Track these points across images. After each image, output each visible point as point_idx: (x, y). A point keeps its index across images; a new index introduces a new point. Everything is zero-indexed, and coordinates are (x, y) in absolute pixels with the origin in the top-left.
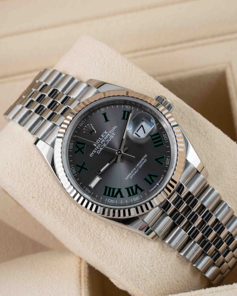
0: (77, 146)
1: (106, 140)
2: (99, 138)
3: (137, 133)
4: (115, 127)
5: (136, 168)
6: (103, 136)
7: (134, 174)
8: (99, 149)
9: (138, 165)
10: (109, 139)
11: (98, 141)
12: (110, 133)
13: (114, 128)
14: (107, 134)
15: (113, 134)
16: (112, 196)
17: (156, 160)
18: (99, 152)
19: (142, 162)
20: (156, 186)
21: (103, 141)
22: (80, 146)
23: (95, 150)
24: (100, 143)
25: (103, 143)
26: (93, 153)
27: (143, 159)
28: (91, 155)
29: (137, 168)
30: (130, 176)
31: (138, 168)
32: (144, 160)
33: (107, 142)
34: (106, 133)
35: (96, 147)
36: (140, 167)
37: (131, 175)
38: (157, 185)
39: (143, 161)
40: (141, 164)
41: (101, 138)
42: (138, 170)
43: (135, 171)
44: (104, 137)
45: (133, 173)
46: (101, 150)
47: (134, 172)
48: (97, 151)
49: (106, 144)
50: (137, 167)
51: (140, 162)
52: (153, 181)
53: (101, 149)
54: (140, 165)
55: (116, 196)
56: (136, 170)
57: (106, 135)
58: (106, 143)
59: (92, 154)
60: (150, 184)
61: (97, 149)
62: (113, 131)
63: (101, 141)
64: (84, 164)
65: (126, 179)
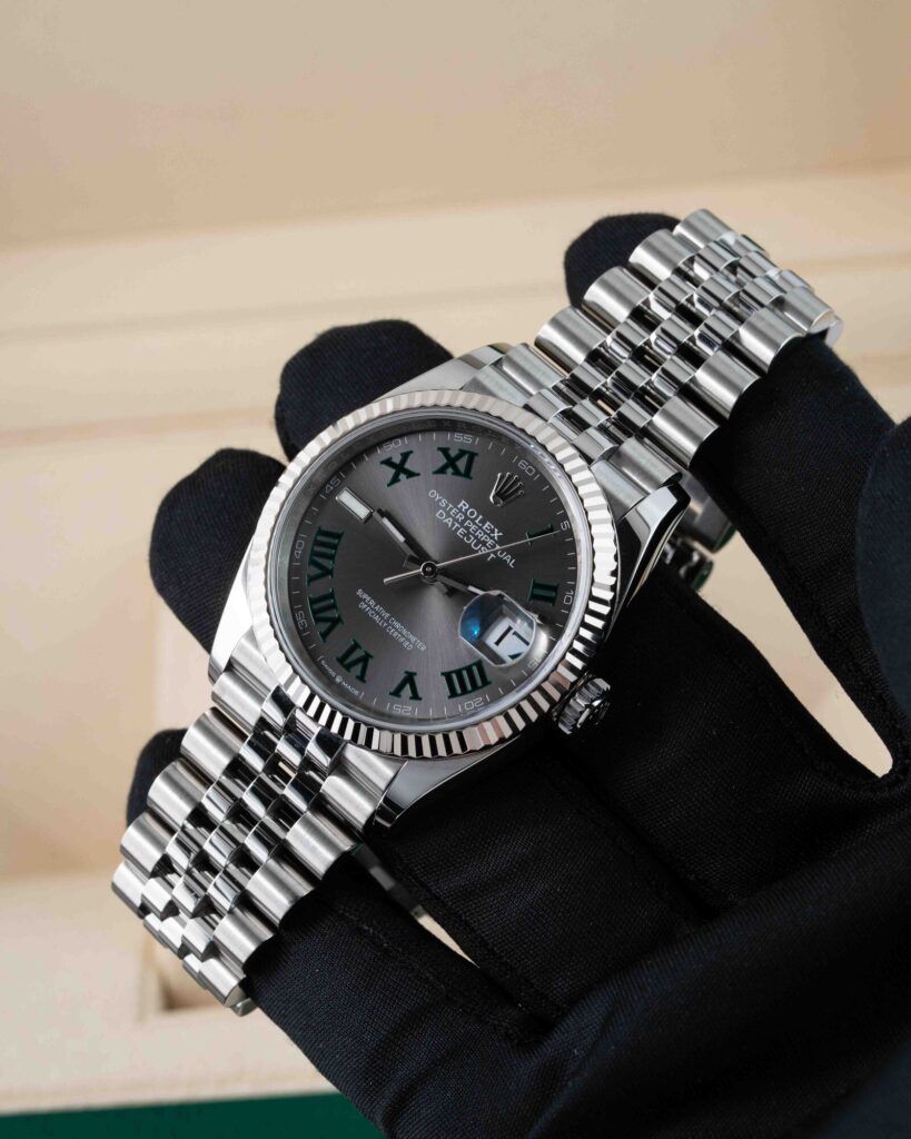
0: (462, 453)
1: (473, 535)
2: (481, 517)
4: (510, 562)
5: (390, 617)
6: (486, 526)
7: (372, 614)
8: (448, 516)
10: (476, 545)
11: (472, 513)
12: (494, 546)
13: (508, 558)
14: (493, 538)
15: (492, 555)
16: (314, 554)
17: (410, 679)
18: (441, 515)
19: (403, 636)
20: (333, 674)
21: (473, 527)
22: (462, 464)
23: (447, 506)
24: (467, 518)
25: (467, 528)
26: (440, 500)
27: (413, 639)
28: (434, 494)
29: (387, 621)
30: (365, 603)
31: (390, 625)
32: (411, 643)
33: (469, 539)
34: (496, 535)
35: (455, 506)
36: (390, 630)
37: (369, 605)
38: (335, 677)
39: (409, 640)
40: (399, 633)
41: (479, 522)
42: (383, 624)
43: (380, 616)
44: (483, 530)
45: (375, 610)
46: (446, 520)
47: (378, 613)
48: (444, 509)
49: (464, 536)
50: (392, 621)
51: (405, 632)
52: (348, 667)
53: (449, 521)
54: (396, 630)
55: (313, 563)
56: (383, 618)
57: (488, 535)
58: (467, 535)
59: (436, 497)
60: (341, 660)
61: (451, 509)
62: (501, 553)
63: (473, 521)
64: (410, 474)
65: (360, 592)
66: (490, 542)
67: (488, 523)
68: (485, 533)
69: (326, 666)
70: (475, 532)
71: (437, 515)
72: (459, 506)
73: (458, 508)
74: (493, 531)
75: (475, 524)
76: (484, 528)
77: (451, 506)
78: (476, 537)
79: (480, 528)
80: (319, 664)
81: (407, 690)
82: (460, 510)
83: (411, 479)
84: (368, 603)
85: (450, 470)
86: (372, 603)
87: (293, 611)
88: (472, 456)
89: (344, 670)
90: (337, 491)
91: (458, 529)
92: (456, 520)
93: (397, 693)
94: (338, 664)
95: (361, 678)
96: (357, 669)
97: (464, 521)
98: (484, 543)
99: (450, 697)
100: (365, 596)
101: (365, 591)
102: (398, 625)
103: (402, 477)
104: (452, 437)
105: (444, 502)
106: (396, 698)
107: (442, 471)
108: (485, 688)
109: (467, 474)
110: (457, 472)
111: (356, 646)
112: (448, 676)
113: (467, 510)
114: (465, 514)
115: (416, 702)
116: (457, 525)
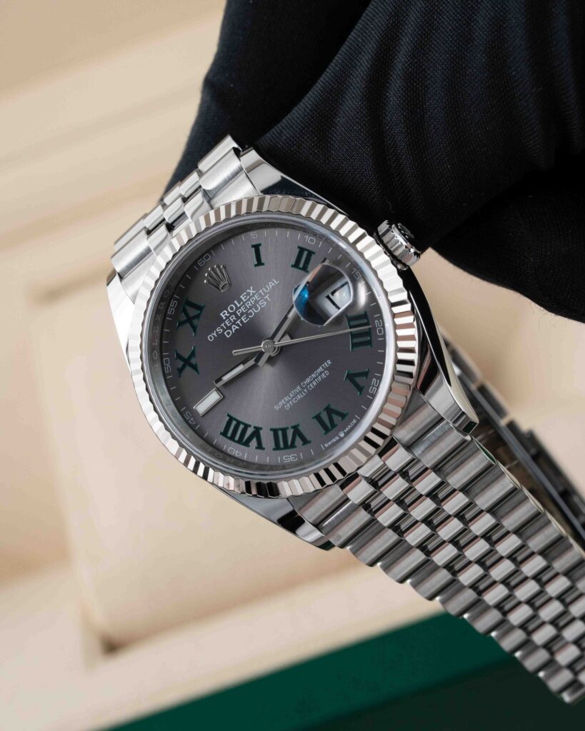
0: (184, 310)
1: (249, 310)
2: (236, 302)
3: (331, 296)
4: (273, 282)
5: (301, 387)
6: (243, 298)
7: (296, 400)
8: (230, 328)
9: (308, 380)
11: (232, 308)
12: (260, 294)
13: (271, 284)
14: (254, 294)
15: (267, 297)
16: (240, 441)
17: (351, 377)
18: (228, 333)
19: (317, 377)
20: (337, 438)
21: (242, 309)
22: (192, 312)
23: (222, 328)
24: (234, 313)
25: (242, 314)
26: (217, 333)
27: (320, 369)
28: (211, 337)
29: (303, 389)
30: (286, 404)
31: (306, 387)
32: (323, 372)
33: (251, 314)
34: (251, 291)
35: (224, 321)
36: (310, 387)
37: (288, 402)
38: (340, 437)
39: (321, 373)
40: (314, 380)
41: (239, 303)
42: (305, 392)
43: (298, 394)
44: (246, 302)
45: (293, 397)
46: (233, 330)
47: (296, 395)
48: (224, 330)
49: (247, 317)
50: (304, 384)
51: (313, 375)
52: (333, 425)
53: (235, 328)
54: (311, 382)
55: (247, 444)
56: (300, 392)
57: (250, 298)
58: (248, 314)
59: (214, 336)
60: (327, 430)
61: (225, 325)
62: (267, 289)
63: (237, 308)
64: (193, 354)
65: (277, 408)
66: (256, 297)
67: (241, 297)
68: (249, 300)
69: (330, 443)
70: (246, 308)
71: (228, 337)
72: (224, 318)
73: (226, 319)
74: (248, 294)
75: (240, 308)
76: (244, 300)
77: (223, 325)
78: (251, 308)
79: (244, 303)
80: (327, 449)
81: (359, 380)
82: (227, 317)
83: (196, 355)
85: (195, 322)
86: (286, 399)
88: (188, 303)
89: (335, 429)
90: (195, 413)
91: (242, 322)
92: (234, 323)
93: (360, 389)
94: (330, 434)
95: (343, 416)
96: (335, 418)
97: (236, 316)
99: (371, 346)
101: (277, 403)
103: (193, 361)
104: (170, 316)
105: (219, 330)
106: (364, 390)
107: (194, 328)
108: (369, 317)
109: (201, 308)
110: (197, 316)
111: (318, 417)
112: (355, 345)
113: (228, 313)
114: (231, 314)
115: (369, 374)
116: (238, 322)
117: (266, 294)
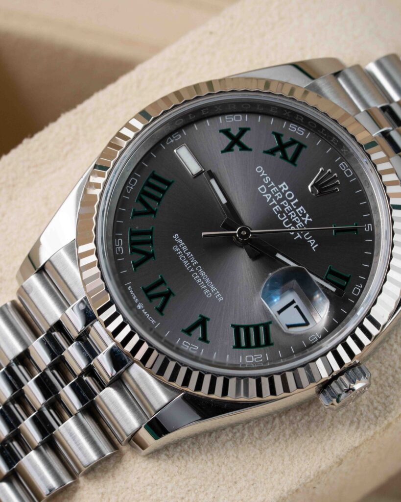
0: (293, 142)
1: (287, 214)
2: (297, 200)
3: (294, 305)
4: (313, 245)
5: (196, 265)
6: (300, 209)
7: (183, 258)
8: (268, 192)
10: (287, 223)
11: (290, 195)
12: (302, 229)
13: (312, 242)
14: (303, 221)
15: (299, 236)
16: (144, 192)
17: (203, 322)
18: (263, 189)
19: (206, 284)
20: (137, 301)
21: (288, 207)
22: (290, 151)
23: (270, 183)
24: (284, 198)
25: (283, 207)
26: (264, 177)
27: (214, 289)
29: (194, 267)
30: (179, 247)
31: (196, 271)
32: (211, 292)
33: (282, 216)
34: (306, 219)
35: (277, 185)
36: (195, 275)
37: (181, 250)
38: (138, 304)
39: (210, 289)
40: (203, 280)
41: (294, 204)
42: (190, 269)
43: (189, 261)
44: (296, 212)
45: (186, 255)
46: (266, 195)
47: (187, 259)
48: (266, 185)
49: (279, 212)
50: (199, 269)
51: (208, 280)
52: (151, 298)
53: (268, 197)
54: (201, 277)
55: (140, 200)
56: (191, 264)
57: (300, 217)
58: (281, 213)
59: (261, 173)
60: (146, 291)
61: (272, 187)
62: (307, 236)
63: (289, 202)
64: (244, 148)
65: (176, 236)
66: (300, 224)
67: (302, 207)
68: (297, 215)
69: (132, 292)
70: (289, 212)
71: (259, 189)
72: (280, 186)
73: (278, 188)
74: (304, 216)
75: (290, 205)
76: (297, 210)
77: (273, 184)
78: (289, 217)
79: (294, 210)
80: (126, 288)
81: (198, 331)
82: (280, 190)
83: (243, 152)
84: (181, 247)
85: (280, 153)
86: (185, 248)
87: (115, 237)
88: (301, 147)
89: (148, 300)
90: (177, 145)
91: (274, 205)
92: (273, 197)
93: (189, 331)
94: (143, 292)
95: (161, 310)
96: (159, 301)
97: (281, 200)
98: (294, 224)
99: (234, 347)
100: (180, 241)
101: (181, 237)
102: (203, 274)
103: (236, 148)
104: (287, 126)
105: (267, 179)
106: (186, 335)
107: (272, 152)
108: (267, 348)
109: (293, 161)
110: (285, 157)
111: (162, 282)
112: (237, 328)
113: (286, 191)
114: (284, 194)
115: (203, 343)
116: (274, 202)
117: (302, 235)
